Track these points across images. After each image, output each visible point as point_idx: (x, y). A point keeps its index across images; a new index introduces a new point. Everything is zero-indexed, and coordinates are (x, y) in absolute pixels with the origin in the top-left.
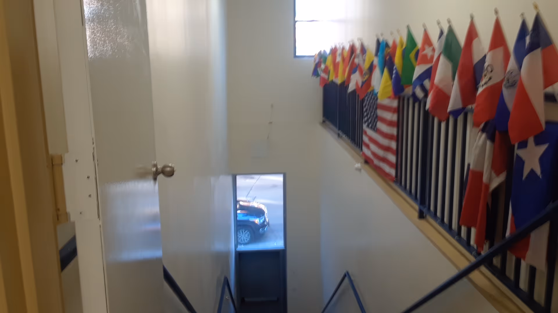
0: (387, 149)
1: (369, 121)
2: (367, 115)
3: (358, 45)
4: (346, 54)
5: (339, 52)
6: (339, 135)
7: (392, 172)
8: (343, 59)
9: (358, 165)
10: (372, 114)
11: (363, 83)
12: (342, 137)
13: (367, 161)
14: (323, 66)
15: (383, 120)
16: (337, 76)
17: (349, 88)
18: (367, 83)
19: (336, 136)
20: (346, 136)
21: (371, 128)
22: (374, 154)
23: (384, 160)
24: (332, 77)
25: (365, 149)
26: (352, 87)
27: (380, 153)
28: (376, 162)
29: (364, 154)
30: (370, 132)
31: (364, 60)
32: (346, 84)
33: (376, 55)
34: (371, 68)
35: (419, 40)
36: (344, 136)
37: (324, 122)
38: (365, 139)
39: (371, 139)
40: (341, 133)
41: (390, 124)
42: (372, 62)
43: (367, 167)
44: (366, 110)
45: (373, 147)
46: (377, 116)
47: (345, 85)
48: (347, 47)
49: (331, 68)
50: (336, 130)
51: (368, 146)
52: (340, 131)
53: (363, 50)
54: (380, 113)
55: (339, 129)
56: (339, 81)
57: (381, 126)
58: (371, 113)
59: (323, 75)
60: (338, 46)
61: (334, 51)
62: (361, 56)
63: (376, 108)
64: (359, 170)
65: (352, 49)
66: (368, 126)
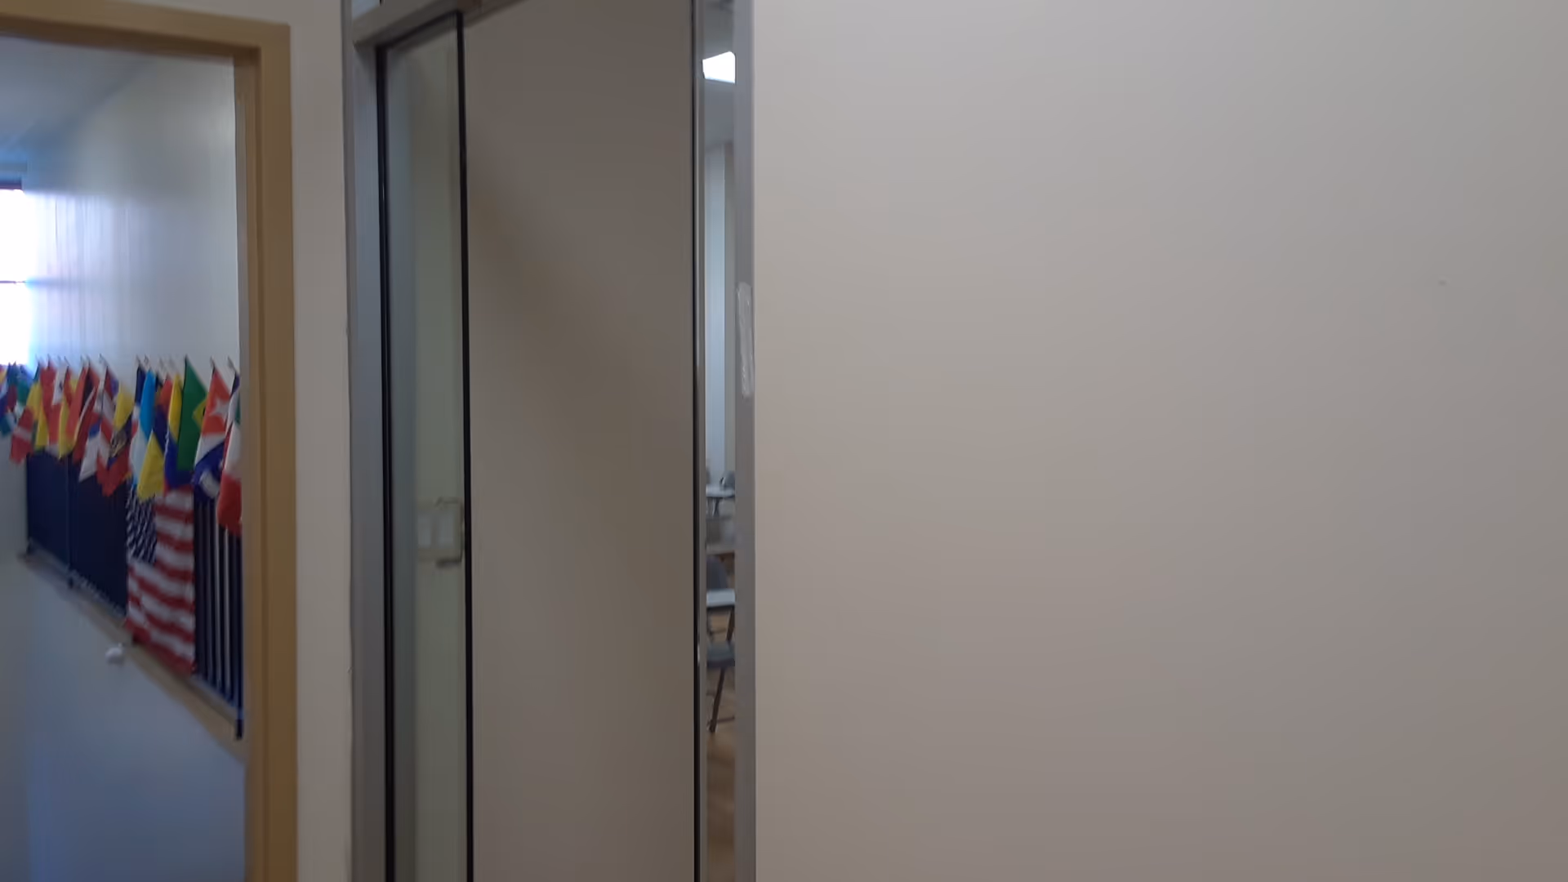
0: (177, 603)
1: (140, 541)
2: (134, 528)
3: (100, 372)
4: (74, 384)
5: (59, 378)
6: (71, 583)
7: (187, 651)
8: (69, 399)
9: (115, 650)
10: (144, 529)
11: (110, 460)
12: (79, 588)
13: (139, 638)
14: (19, 409)
15: (167, 539)
16: (53, 438)
17: (83, 469)
18: (120, 460)
19: (65, 585)
20: (88, 585)
21: (144, 558)
22: (151, 618)
23: (171, 628)
24: (41, 440)
25: (132, 611)
26: (87, 467)
27: (164, 613)
28: (156, 635)
29: (130, 624)
30: (140, 568)
31: (114, 408)
32: (75, 457)
33: (138, 399)
34: (128, 428)
35: (207, 381)
36: (84, 584)
37: (30, 550)
38: (133, 586)
39: (145, 585)
40: (75, 575)
41: (180, 546)
42: (130, 417)
43: (138, 651)
44: (132, 518)
45: (148, 602)
46: (155, 532)
47: (73, 460)
48: (77, 371)
49: (39, 416)
50: (65, 569)
51: (137, 603)
52: (75, 572)
53: (112, 386)
54: (159, 522)
55: (72, 568)
56: (60, 449)
57: (163, 552)
58: (143, 524)
59: (17, 431)
60: (55, 364)
61: (46, 374)
62: (106, 397)
63: (152, 514)
64: (117, 661)
65: (89, 378)
66: (136, 554)
